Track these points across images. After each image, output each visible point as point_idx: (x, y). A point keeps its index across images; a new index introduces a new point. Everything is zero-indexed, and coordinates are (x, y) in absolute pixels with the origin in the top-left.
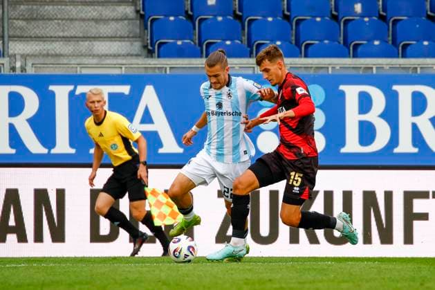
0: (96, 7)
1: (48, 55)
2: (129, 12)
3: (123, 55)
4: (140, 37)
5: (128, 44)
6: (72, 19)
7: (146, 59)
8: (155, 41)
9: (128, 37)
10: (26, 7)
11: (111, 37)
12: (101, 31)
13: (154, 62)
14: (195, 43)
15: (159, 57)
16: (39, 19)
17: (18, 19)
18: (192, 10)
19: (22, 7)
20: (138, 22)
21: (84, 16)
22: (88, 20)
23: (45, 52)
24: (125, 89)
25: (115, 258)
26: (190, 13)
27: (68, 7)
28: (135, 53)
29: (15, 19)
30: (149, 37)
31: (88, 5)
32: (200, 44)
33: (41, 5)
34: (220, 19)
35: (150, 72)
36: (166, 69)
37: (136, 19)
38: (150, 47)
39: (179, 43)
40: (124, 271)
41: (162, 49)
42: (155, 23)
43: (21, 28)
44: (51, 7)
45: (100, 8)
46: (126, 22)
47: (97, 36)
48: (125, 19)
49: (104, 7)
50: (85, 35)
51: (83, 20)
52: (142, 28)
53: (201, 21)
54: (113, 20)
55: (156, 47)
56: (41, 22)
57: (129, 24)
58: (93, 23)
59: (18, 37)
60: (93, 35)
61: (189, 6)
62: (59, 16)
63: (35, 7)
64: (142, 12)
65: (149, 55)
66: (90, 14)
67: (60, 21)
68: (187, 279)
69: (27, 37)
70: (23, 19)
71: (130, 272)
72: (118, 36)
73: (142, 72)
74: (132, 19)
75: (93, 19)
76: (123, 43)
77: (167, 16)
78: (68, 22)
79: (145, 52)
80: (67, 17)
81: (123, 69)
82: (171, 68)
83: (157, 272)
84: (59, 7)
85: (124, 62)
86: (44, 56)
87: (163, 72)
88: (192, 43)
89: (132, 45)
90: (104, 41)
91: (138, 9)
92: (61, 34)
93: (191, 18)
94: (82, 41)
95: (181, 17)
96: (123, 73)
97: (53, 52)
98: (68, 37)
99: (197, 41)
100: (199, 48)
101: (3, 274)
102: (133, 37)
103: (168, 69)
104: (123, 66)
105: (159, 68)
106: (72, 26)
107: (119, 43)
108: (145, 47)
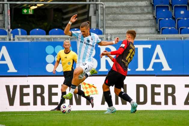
0: (138, 15)
1: (120, 34)
2: (151, 17)
3: (148, 33)
4: (155, 26)
5: (150, 29)
6: (129, 20)
7: (157, 35)
8: (160, 28)
9: (150, 26)
10: (112, 15)
11: (144, 27)
12: (140, 24)
13: (160, 36)
14: (176, 29)
15: (162, 34)
16: (117, 20)
17: (109, 20)
18: (175, 16)
19: (111, 15)
20: (154, 21)
21: (134, 19)
22: (135, 20)
23: (119, 33)
24: (149, 46)
25: (146, 111)
26: (174, 17)
27: (127, 15)
28: (153, 32)
29: (108, 20)
30: (158, 26)
31: (135, 15)
32: (178, 29)
33: (117, 15)
34: (185, 19)
35: (159, 40)
36: (165, 38)
37: (154, 19)
38: (159, 30)
39: (170, 28)
40: (149, 115)
41: (163, 31)
42: (160, 21)
43: (110, 24)
44: (121, 15)
45: (140, 15)
46: (149, 21)
47: (139, 26)
48: (149, 20)
49: (141, 15)
50: (134, 26)
51: (133, 20)
52: (156, 23)
53: (178, 20)
54: (145, 20)
55: (161, 30)
56: (117, 21)
57: (151, 21)
58: (137, 21)
59: (109, 27)
60: (137, 26)
61: (174, 14)
62: (124, 19)
63: (115, 15)
64: (155, 17)
65: (158, 33)
66: (136, 18)
67: (125, 21)
68: (173, 119)
69: (112, 27)
70: (111, 20)
71: (151, 116)
72: (146, 26)
73: (156, 40)
74: (152, 20)
75: (137, 20)
76: (149, 29)
77: (165, 18)
78: (128, 21)
79: (157, 32)
80: (127, 19)
81: (148, 39)
82: (167, 38)
83: (162, 116)
84: (124, 15)
85: (149, 36)
86: (118, 34)
87: (164, 40)
88: (175, 28)
89: (152, 29)
90: (141, 28)
91: (154, 16)
92: (125, 26)
93: (174, 19)
94: (133, 28)
95: (171, 19)
96: (149, 40)
97: (122, 32)
98: (127, 27)
99: (177, 28)
100: (177, 30)
101: (104, 117)
102: (152, 26)
103: (165, 39)
104: (149, 38)
105: (162, 38)
106: (129, 23)
107: (147, 29)
108: (157, 30)
